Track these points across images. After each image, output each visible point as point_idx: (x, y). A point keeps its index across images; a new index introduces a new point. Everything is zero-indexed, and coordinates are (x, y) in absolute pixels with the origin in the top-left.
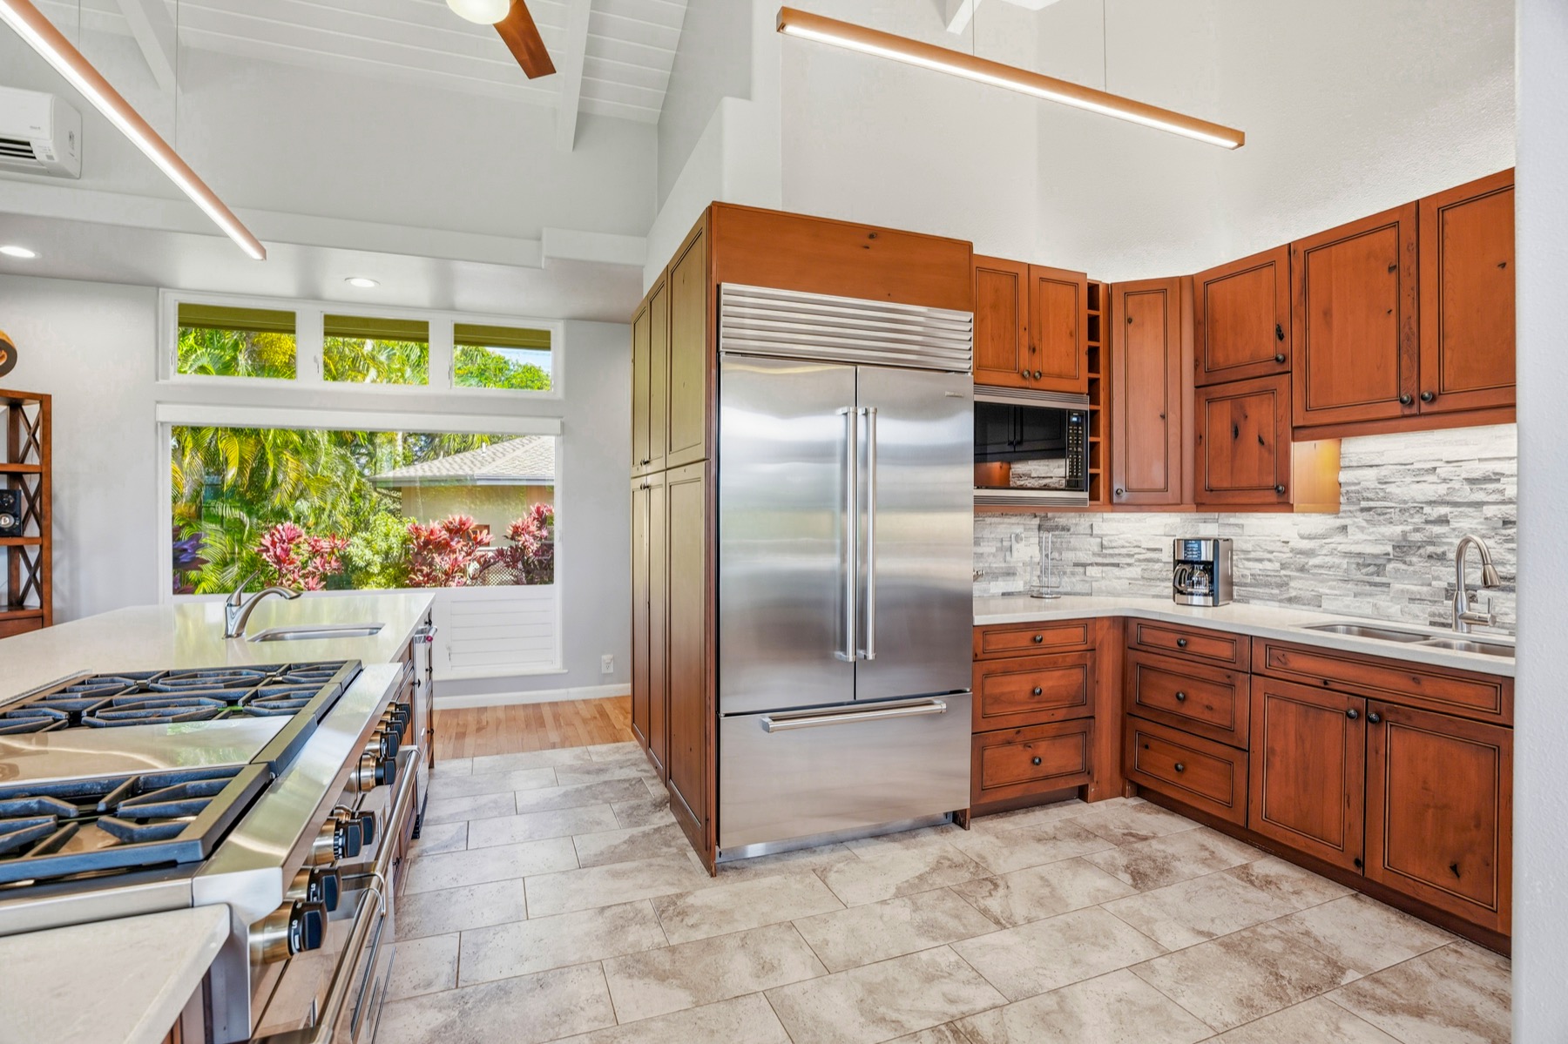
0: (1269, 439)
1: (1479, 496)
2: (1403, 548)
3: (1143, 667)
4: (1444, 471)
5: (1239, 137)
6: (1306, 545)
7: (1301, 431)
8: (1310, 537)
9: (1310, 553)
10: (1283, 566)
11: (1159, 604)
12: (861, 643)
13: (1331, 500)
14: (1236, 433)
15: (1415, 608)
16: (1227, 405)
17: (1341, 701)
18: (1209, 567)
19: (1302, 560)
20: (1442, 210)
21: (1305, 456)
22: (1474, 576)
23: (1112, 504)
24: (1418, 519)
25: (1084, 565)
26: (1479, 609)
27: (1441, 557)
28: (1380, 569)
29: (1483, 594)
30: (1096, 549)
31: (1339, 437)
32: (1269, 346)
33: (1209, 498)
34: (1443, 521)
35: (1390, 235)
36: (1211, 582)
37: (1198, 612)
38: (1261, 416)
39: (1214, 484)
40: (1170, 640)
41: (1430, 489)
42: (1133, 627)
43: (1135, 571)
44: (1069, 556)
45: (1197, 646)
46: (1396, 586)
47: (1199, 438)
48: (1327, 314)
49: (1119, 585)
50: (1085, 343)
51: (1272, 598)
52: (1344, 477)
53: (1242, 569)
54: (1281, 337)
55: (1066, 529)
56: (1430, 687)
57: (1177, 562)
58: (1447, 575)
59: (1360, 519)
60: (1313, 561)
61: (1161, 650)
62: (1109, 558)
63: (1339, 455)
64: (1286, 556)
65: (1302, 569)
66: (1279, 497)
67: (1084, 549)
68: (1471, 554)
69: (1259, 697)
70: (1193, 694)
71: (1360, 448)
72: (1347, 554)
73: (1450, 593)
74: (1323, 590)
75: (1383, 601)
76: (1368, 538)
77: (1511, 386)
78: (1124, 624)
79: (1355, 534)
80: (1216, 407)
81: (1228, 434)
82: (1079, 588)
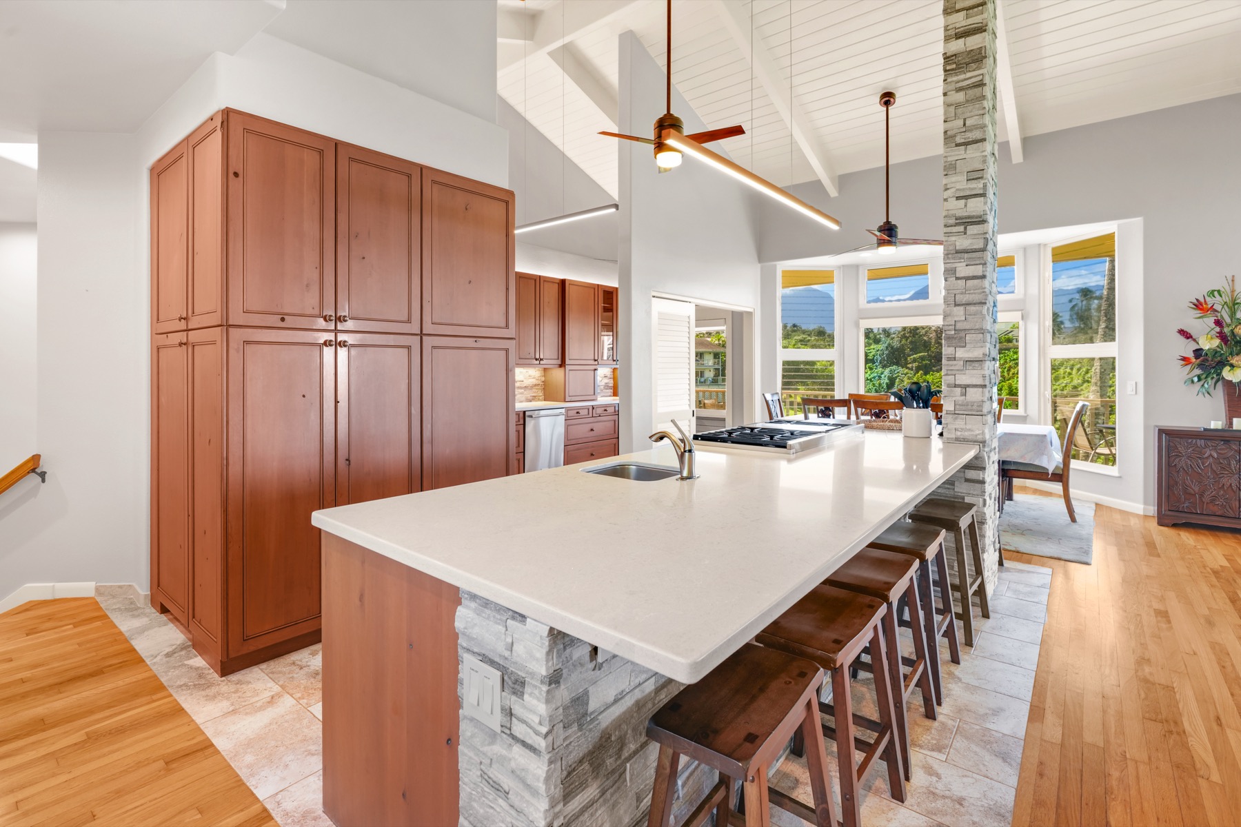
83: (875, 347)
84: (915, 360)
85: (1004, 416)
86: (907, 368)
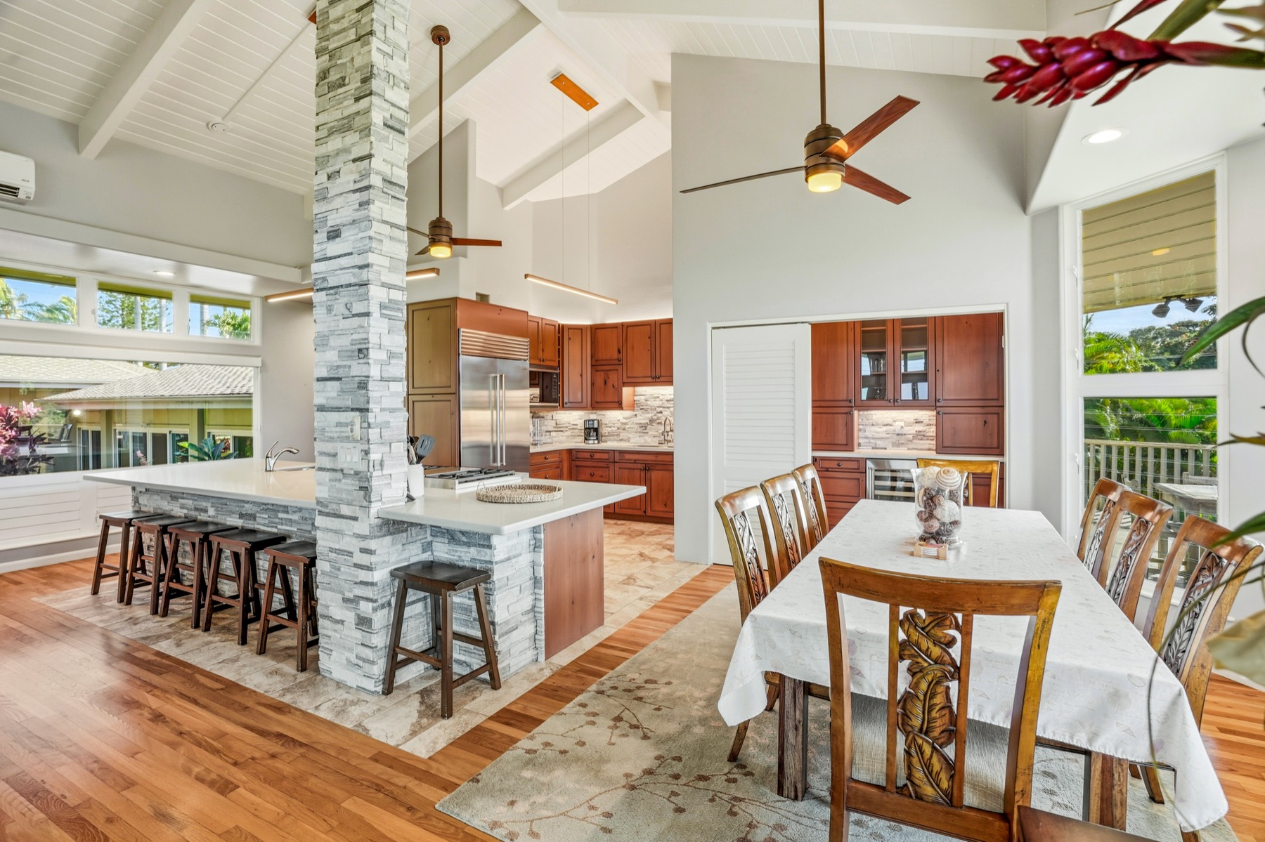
0: (616, 386)
1: (669, 405)
2: (652, 421)
3: (577, 466)
4: (661, 397)
5: (617, 301)
6: (625, 421)
7: (625, 384)
8: (627, 418)
9: (626, 424)
10: (618, 429)
11: (578, 443)
12: (502, 461)
13: (633, 406)
14: (605, 383)
15: (655, 439)
16: (602, 373)
17: (640, 466)
18: (596, 430)
19: (623, 426)
20: (661, 324)
21: (626, 391)
22: (668, 429)
23: (563, 407)
24: (655, 412)
25: (550, 432)
26: (669, 438)
27: (660, 423)
28: (646, 428)
29: (670, 433)
30: (554, 425)
31: (634, 386)
32: (615, 355)
33: (596, 405)
34: (661, 412)
35: (649, 327)
36: (597, 435)
37: (592, 445)
38: (613, 378)
39: (598, 400)
40: (588, 455)
41: (658, 403)
42: (574, 452)
43: (569, 433)
44: (544, 428)
45: (597, 456)
46: (650, 433)
47: (593, 384)
48: (633, 348)
49: (564, 439)
50: (557, 347)
51: (615, 440)
52: (636, 398)
53: (604, 430)
54: (619, 352)
55: (543, 417)
56: (660, 458)
57: (586, 429)
58: (661, 428)
59: (640, 412)
60: (627, 426)
61: (585, 459)
62: (559, 428)
63: (634, 391)
64: (619, 425)
65: (624, 429)
66: (619, 405)
67: (550, 425)
68: (668, 422)
69: (617, 468)
70: (596, 473)
71: (640, 390)
72: (636, 424)
73: (663, 434)
74: (630, 436)
75: (646, 437)
76: (643, 418)
77: (672, 376)
78: (570, 451)
79: (639, 417)
80: (598, 373)
81: (603, 382)
82: (549, 441)
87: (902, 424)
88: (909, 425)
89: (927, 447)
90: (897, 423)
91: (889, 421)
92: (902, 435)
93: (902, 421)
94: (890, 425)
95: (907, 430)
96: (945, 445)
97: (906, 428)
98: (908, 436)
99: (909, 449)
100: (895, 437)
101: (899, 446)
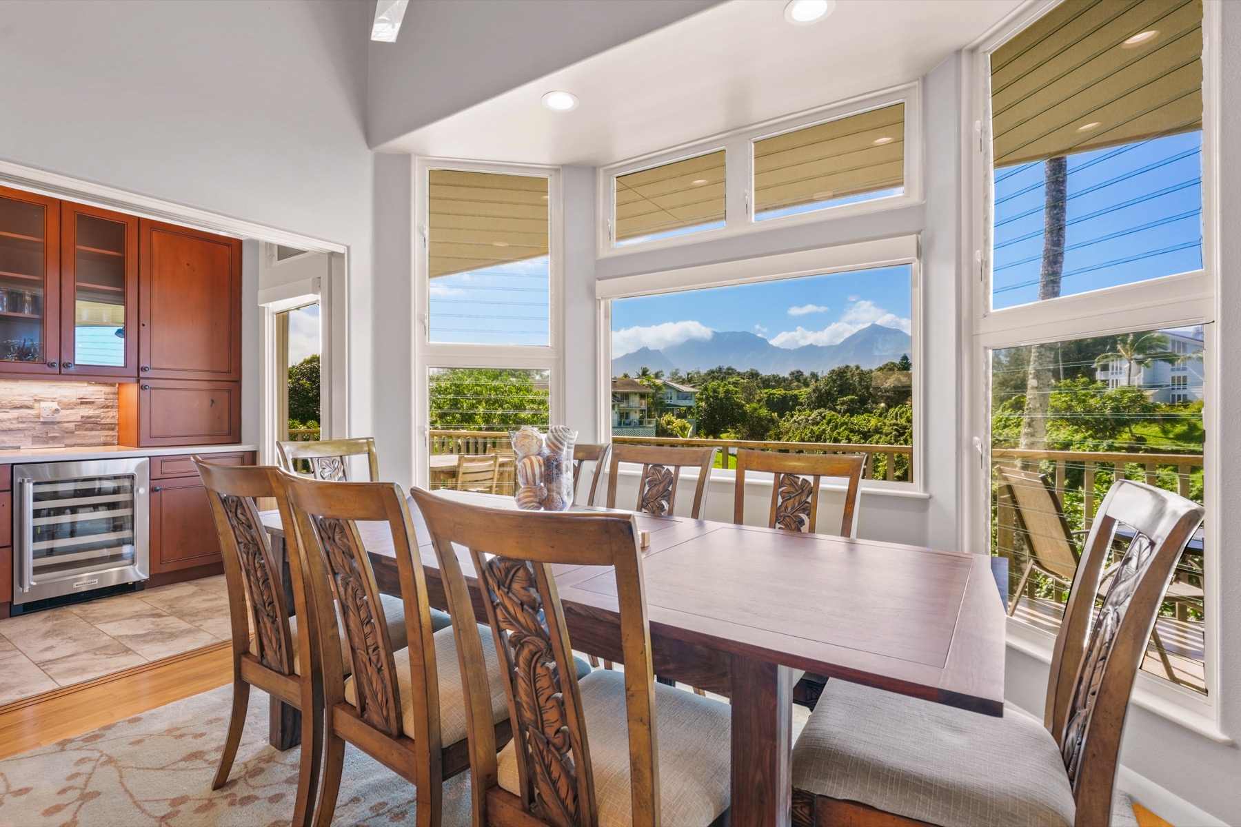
83: (805, 389)
84: (843, 404)
85: (863, 494)
86: (835, 410)
87: (55, 406)
88: (69, 406)
89: (102, 440)
90: (43, 404)
91: (26, 399)
92: (53, 423)
93: (53, 400)
94: (28, 407)
95: (65, 415)
96: (154, 434)
97: (63, 412)
98: (66, 425)
99: (67, 446)
100: (38, 427)
101: (47, 443)
